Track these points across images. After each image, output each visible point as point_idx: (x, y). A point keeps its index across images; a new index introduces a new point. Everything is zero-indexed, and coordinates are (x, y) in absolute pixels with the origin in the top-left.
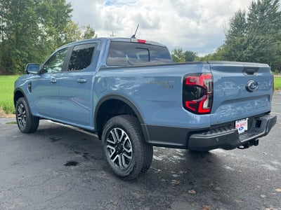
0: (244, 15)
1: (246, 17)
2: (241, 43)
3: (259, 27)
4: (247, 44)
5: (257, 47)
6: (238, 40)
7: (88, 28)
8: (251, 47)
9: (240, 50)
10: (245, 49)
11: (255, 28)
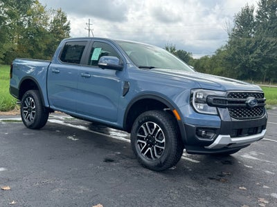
0: (253, 11)
1: (255, 14)
2: (248, 44)
3: (270, 28)
4: (254, 47)
5: (266, 51)
6: (244, 41)
7: (59, 12)
8: (259, 51)
9: (246, 54)
10: (251, 52)
11: (264, 29)
